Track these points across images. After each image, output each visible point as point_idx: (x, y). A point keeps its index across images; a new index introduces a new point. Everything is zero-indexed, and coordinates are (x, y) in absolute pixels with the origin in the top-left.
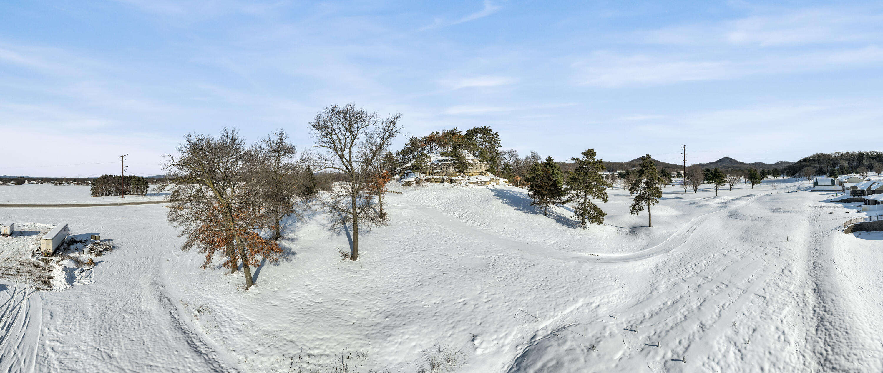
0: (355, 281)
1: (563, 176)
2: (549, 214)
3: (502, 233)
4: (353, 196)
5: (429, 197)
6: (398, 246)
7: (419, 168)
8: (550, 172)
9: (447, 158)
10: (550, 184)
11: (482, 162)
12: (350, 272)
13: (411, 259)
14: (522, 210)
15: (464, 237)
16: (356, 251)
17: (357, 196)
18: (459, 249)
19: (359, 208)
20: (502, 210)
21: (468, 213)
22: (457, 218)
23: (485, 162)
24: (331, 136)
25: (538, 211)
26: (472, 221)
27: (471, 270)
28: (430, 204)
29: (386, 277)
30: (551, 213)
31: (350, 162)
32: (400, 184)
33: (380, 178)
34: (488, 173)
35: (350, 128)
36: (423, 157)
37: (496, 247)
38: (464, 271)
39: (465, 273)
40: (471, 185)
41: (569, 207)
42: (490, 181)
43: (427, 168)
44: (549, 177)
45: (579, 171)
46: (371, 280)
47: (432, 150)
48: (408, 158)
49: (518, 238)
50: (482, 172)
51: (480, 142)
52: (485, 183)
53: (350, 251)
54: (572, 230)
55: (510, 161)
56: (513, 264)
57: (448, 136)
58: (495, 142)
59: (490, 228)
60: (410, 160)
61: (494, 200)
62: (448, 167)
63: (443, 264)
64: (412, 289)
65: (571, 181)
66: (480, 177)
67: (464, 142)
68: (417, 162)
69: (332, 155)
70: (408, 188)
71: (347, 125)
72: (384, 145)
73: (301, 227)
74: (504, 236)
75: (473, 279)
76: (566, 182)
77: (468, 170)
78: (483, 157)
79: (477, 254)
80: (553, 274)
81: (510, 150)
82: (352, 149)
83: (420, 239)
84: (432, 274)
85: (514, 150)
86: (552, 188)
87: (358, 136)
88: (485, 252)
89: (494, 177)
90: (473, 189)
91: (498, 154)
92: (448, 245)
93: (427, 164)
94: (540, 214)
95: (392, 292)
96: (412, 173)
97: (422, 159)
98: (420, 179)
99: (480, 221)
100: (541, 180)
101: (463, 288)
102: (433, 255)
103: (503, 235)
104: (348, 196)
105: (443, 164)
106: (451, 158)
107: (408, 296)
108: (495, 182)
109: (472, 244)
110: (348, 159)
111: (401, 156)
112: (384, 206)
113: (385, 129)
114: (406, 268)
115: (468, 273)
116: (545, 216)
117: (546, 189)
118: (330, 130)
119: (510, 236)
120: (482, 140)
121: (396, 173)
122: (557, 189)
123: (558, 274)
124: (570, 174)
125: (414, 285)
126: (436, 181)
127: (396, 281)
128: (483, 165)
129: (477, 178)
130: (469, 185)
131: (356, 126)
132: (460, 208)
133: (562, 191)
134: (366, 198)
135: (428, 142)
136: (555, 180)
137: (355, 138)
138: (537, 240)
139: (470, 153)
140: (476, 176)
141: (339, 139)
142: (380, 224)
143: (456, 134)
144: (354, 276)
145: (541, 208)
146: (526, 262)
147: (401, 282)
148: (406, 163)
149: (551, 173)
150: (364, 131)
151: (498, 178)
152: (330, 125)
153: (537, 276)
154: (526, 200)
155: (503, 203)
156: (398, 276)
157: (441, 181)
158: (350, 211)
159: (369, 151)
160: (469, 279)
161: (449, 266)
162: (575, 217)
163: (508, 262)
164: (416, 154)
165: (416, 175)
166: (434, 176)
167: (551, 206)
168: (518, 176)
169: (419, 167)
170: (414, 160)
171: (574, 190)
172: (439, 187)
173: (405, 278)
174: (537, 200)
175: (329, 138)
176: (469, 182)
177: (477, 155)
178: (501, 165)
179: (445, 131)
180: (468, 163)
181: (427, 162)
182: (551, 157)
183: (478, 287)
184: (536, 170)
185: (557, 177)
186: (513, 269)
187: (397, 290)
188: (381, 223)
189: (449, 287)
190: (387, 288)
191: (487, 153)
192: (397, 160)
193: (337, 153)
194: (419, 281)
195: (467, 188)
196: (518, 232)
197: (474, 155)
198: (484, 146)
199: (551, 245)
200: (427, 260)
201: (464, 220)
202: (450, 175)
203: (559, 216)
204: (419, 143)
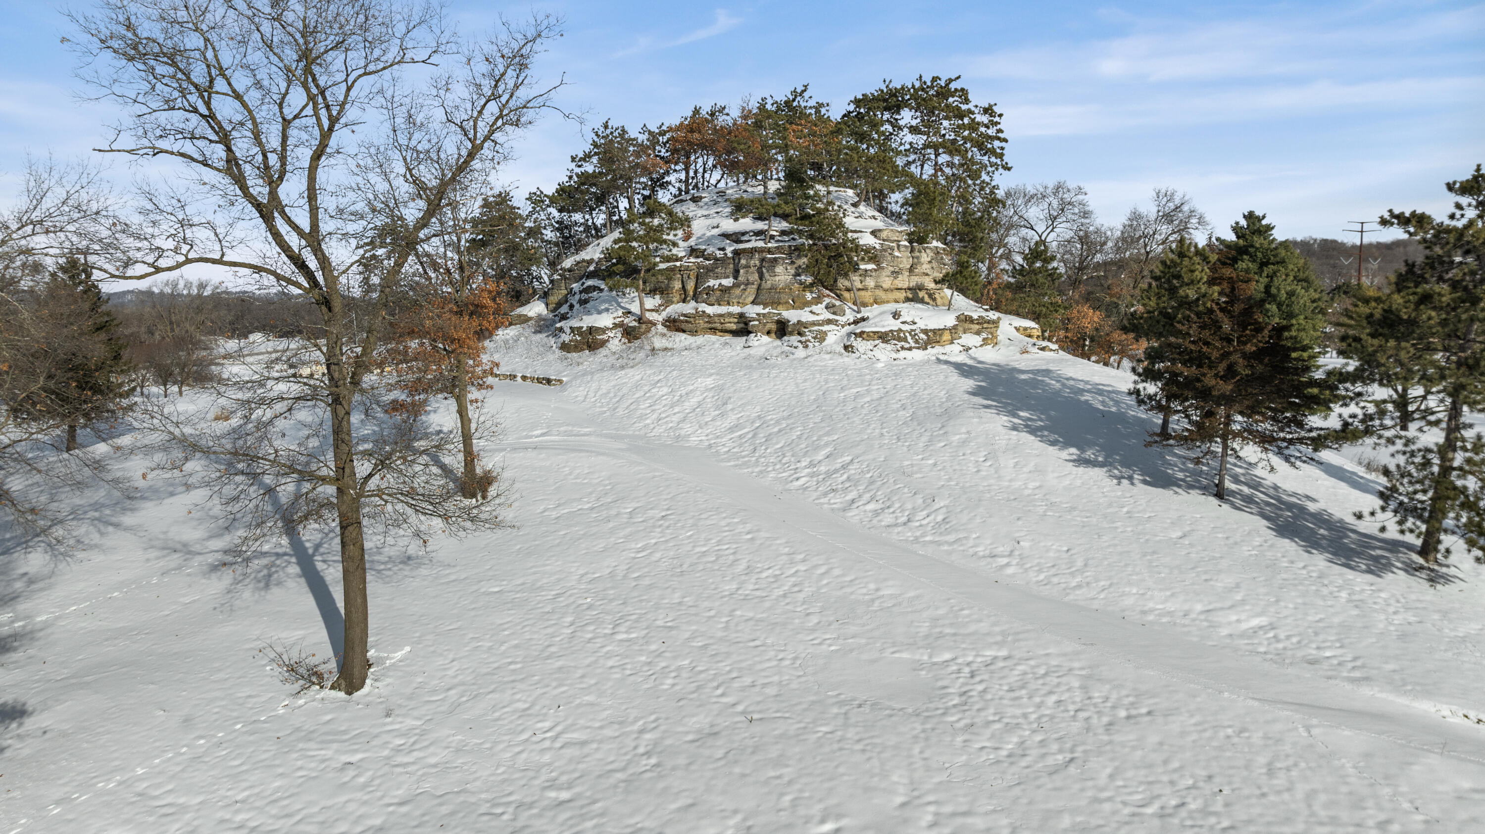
0: (362, 780)
1: (1323, 312)
2: (1239, 493)
3: (1004, 561)
4: (337, 401)
5: (680, 401)
6: (553, 612)
7: (636, 271)
8: (1255, 288)
9: (760, 225)
10: (1250, 348)
11: (922, 240)
12: (335, 746)
13: (610, 663)
14: (1101, 465)
15: (837, 572)
16: (358, 650)
17: (357, 397)
18: (814, 620)
19: (368, 454)
20: (1007, 462)
21: (853, 470)
22: (805, 488)
23: (935, 243)
24: (208, 104)
25: (1180, 475)
26: (871, 506)
27: (866, 709)
28: (687, 428)
29: (501, 746)
30: (1246, 490)
31: (314, 239)
32: (552, 341)
33: (460, 313)
34: (948, 292)
35: (308, 71)
36: (656, 222)
37: (980, 621)
38: (835, 710)
39: (840, 721)
40: (870, 344)
41: (1350, 466)
42: (955, 327)
43: (672, 270)
44: (1247, 312)
45: (1421, 279)
46: (435, 766)
47: (696, 186)
48: (585, 224)
49: (1079, 586)
50: (920, 287)
51: (913, 149)
52: (933, 338)
53: (331, 653)
54: (1360, 581)
55: (1052, 236)
56: (1054, 698)
57: (766, 124)
58: (980, 146)
59: (951, 538)
60: (596, 233)
61: (970, 413)
62: (767, 264)
63: (748, 680)
64: (616, 786)
65: (1373, 336)
66: (910, 312)
67: (839, 152)
68: (627, 241)
69: (215, 199)
70: (588, 361)
71: (290, 55)
72: (476, 164)
73: (52, 574)
74: (1013, 575)
75: (874, 745)
76: (1343, 338)
77: (856, 278)
78: (926, 219)
79: (894, 644)
80: (1247, 767)
81: (1051, 186)
82: (322, 175)
83: (647, 581)
84: (700, 721)
85: (1072, 184)
86: (1260, 368)
87: (351, 113)
88: (927, 637)
89: (975, 311)
90: (880, 365)
91: (994, 202)
92: (767, 604)
93: (675, 251)
94: (1190, 487)
95: (531, 805)
96: (606, 293)
97: (650, 229)
98: (640, 320)
99: (909, 506)
100: (1203, 327)
101: (831, 779)
102: (705, 647)
103: (1010, 571)
104: (313, 396)
105: (744, 251)
106: (779, 225)
107: (602, 815)
108: (978, 333)
109: (873, 600)
110: (303, 221)
111: (554, 211)
112: (482, 443)
113: (479, 86)
114: (592, 704)
115: (853, 720)
116: (1214, 501)
117: (1231, 372)
118: (199, 73)
119: (1042, 577)
120: (920, 140)
121: (535, 292)
122: (1285, 371)
123: (1271, 772)
124: (1366, 301)
125: (623, 769)
126: (714, 327)
127: (547, 758)
128: (925, 257)
129: (896, 315)
130: (861, 345)
131: (339, 64)
132: (817, 448)
133: (1313, 383)
134: (396, 406)
135: (674, 151)
136: (1279, 330)
137: (333, 120)
138: (1170, 606)
139: (867, 200)
140: (892, 307)
141: (253, 119)
142: (468, 524)
143: (803, 115)
144: (355, 758)
145: (1197, 461)
146: (1114, 696)
147: (571, 760)
148: (580, 246)
149: (1259, 296)
150: (381, 92)
151: (993, 315)
152: (201, 44)
153: (1166, 762)
154: (1121, 418)
155: (1015, 428)
156: (556, 737)
157: (734, 327)
158: (324, 472)
159: (404, 188)
160: (859, 747)
161: (771, 691)
162: (1380, 516)
163: (1032, 686)
164: (624, 204)
165: (624, 302)
166: (703, 307)
167: (1250, 452)
168: (1085, 308)
169: (639, 264)
170: (616, 235)
171: (1386, 380)
172: (727, 352)
173: (583, 743)
174: (1179, 424)
175: (195, 111)
176: (861, 335)
177: (896, 208)
178: (1007, 256)
179: (754, 106)
180: (857, 248)
181: (675, 244)
182: (1259, 213)
183: (895, 778)
184: (1178, 277)
185: (1291, 315)
186: (1052, 717)
187: (553, 794)
188: (472, 520)
189: (772, 773)
190: (511, 789)
191: (944, 202)
192: (533, 233)
193: (244, 188)
194: (648, 754)
195: (848, 359)
196: (1079, 563)
197: (881, 210)
198: (928, 170)
199: (1243, 635)
200: (679, 669)
201: (837, 500)
202: (775, 303)
203: (1290, 506)
204: (637, 154)
